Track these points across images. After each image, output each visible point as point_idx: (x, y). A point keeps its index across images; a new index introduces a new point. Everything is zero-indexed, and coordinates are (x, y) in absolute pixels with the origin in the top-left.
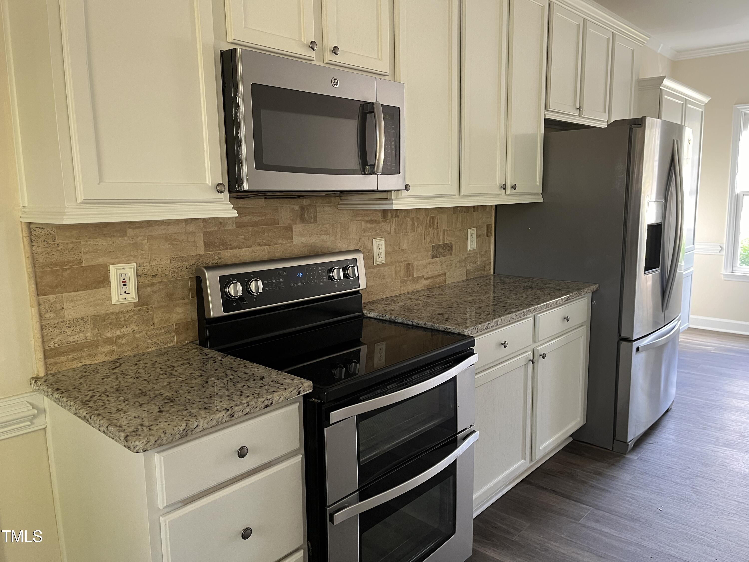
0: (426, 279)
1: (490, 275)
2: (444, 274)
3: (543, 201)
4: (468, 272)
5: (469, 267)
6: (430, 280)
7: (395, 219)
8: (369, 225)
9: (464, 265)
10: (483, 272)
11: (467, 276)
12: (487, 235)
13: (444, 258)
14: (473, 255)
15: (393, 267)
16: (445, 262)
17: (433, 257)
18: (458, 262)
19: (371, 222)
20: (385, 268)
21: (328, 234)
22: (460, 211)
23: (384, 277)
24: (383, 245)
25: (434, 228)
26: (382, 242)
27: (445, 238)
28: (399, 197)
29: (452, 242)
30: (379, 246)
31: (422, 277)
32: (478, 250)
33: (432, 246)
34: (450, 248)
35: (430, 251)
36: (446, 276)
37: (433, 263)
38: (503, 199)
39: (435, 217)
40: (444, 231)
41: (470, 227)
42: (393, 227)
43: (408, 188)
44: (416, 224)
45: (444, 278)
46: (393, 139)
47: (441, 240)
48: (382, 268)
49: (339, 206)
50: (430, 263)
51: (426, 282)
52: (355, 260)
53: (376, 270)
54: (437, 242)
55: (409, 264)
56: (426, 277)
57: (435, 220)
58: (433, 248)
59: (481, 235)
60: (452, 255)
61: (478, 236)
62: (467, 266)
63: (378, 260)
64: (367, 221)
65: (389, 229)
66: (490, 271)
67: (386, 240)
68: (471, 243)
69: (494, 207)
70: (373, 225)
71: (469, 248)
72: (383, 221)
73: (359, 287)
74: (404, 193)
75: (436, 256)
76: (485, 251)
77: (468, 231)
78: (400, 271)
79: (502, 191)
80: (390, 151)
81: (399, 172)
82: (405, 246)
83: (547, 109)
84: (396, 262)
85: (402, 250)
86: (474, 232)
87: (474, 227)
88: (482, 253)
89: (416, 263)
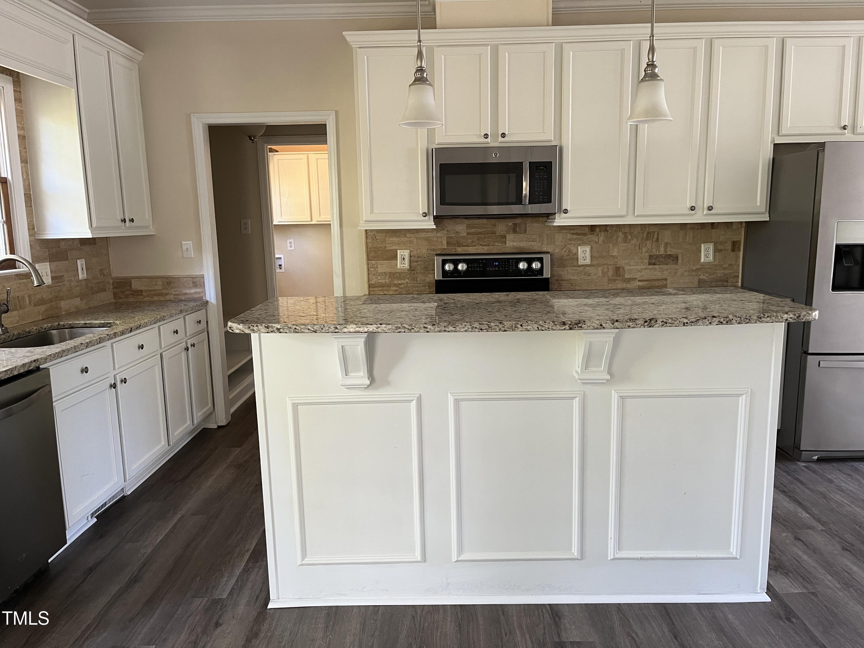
0: (639, 281)
2: (666, 280)
3: (769, 220)
4: (700, 281)
5: (703, 277)
6: (646, 283)
7: (603, 233)
8: (575, 237)
9: (695, 274)
10: (725, 283)
12: (733, 250)
13: (666, 267)
14: (709, 266)
15: (600, 269)
16: (667, 270)
17: (650, 264)
18: (686, 271)
19: (577, 234)
20: (590, 268)
21: (536, 241)
22: (690, 228)
23: (589, 275)
24: (588, 251)
25: (652, 241)
26: (588, 249)
27: (668, 250)
28: (561, 217)
29: (677, 253)
30: (584, 252)
31: (635, 279)
32: (717, 263)
33: (650, 255)
34: (675, 259)
35: (646, 259)
36: (669, 281)
37: (650, 269)
38: (699, 218)
39: (654, 232)
40: (666, 244)
41: (705, 242)
42: (601, 239)
43: (566, 211)
44: (629, 237)
45: (665, 282)
46: (546, 181)
47: (662, 251)
48: (587, 268)
49: (546, 223)
50: (646, 269)
51: (640, 284)
52: (542, 258)
53: (581, 269)
54: (656, 252)
55: (619, 267)
56: (640, 279)
57: (654, 235)
58: (651, 257)
59: (721, 250)
60: (677, 264)
61: (716, 250)
62: (700, 275)
63: (582, 261)
64: (573, 234)
65: (596, 240)
66: (738, 283)
67: (592, 248)
68: (706, 256)
69: (744, 225)
70: (579, 237)
71: (702, 260)
72: (590, 234)
73: (543, 276)
74: (564, 215)
75: (654, 264)
76: (729, 265)
77: (702, 245)
78: (608, 271)
79: (693, 212)
80: (542, 189)
81: (550, 202)
82: (615, 254)
83: (780, 134)
84: (603, 265)
85: (611, 256)
86: (711, 246)
87: (711, 242)
88: (725, 266)
89: (628, 267)
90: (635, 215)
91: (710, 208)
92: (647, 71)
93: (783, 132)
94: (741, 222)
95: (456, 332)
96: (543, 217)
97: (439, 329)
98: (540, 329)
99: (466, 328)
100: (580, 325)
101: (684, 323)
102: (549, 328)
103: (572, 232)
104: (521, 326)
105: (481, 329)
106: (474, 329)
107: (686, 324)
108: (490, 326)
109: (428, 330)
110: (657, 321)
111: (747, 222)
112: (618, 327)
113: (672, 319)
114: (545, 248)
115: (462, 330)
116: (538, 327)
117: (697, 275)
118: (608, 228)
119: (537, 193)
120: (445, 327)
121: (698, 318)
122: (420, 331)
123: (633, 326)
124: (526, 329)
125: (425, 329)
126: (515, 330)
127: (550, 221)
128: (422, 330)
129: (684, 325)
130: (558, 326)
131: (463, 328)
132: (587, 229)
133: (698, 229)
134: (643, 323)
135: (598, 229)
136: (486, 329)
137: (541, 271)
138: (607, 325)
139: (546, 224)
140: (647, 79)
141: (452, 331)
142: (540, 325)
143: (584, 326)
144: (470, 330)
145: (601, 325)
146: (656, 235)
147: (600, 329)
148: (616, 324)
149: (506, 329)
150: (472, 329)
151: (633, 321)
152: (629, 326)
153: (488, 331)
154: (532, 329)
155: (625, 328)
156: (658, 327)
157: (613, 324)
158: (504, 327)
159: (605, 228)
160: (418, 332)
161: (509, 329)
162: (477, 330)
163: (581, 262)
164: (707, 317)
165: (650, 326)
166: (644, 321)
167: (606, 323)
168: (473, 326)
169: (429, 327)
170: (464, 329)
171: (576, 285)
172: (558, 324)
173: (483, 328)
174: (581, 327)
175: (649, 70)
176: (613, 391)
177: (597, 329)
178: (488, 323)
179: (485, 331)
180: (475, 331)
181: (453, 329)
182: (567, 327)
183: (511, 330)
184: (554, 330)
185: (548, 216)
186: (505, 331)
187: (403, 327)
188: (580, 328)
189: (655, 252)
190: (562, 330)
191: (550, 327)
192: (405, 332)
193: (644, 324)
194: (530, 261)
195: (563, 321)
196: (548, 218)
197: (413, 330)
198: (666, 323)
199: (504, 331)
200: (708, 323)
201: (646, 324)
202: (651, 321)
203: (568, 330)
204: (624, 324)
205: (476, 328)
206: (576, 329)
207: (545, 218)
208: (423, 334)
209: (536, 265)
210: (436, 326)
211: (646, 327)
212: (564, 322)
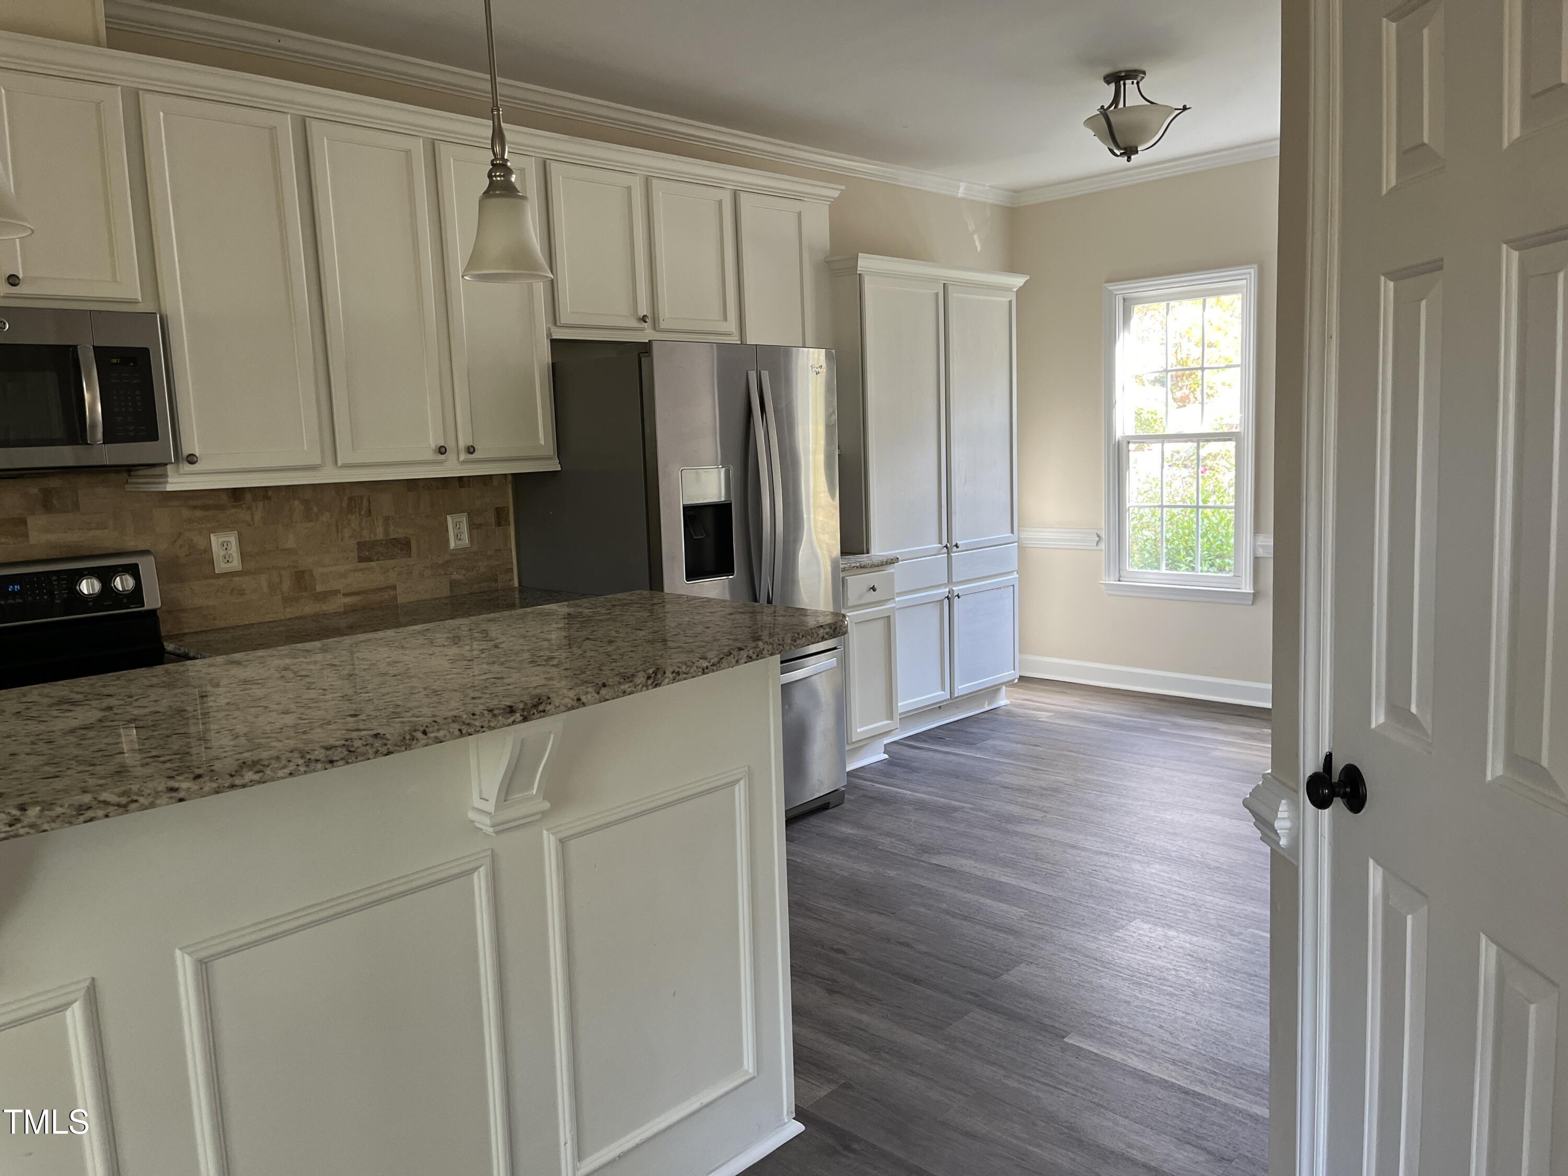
0: (345, 595)
1: (512, 589)
2: (394, 587)
3: (560, 469)
4: (453, 584)
5: (456, 576)
6: (358, 598)
7: (261, 503)
8: (199, 513)
9: (442, 573)
10: (493, 584)
11: (451, 591)
12: (499, 524)
13: (391, 563)
14: (463, 556)
15: (263, 579)
16: (393, 568)
17: (361, 559)
18: (426, 567)
19: (205, 508)
20: (241, 578)
21: (106, 528)
22: (423, 487)
23: (242, 593)
24: (234, 543)
25: (360, 514)
26: (232, 538)
27: (392, 529)
28: (181, 472)
29: (408, 536)
30: (225, 545)
31: (335, 592)
32: (475, 548)
33: (358, 543)
34: (404, 546)
35: (352, 551)
36: (399, 590)
37: (361, 569)
38: (452, 468)
39: (362, 497)
40: (387, 519)
41: (452, 513)
42: (258, 516)
43: (192, 459)
44: (315, 509)
45: (392, 593)
46: (138, 393)
47: (380, 534)
48: (236, 579)
49: (126, 486)
50: (355, 570)
51: (348, 600)
52: (136, 566)
53: (221, 582)
54: (370, 537)
55: (303, 572)
56: (346, 592)
57: (362, 502)
58: (361, 546)
59: (480, 525)
60: (410, 556)
61: (472, 526)
62: (451, 574)
63: (223, 565)
64: (195, 508)
65: (248, 518)
66: (511, 583)
67: (240, 535)
68: (457, 537)
69: (510, 478)
70: (210, 513)
71: (452, 545)
72: (233, 507)
73: (143, 605)
74: (187, 468)
75: (369, 559)
76: (496, 551)
77: (449, 518)
78: (281, 582)
79: (442, 457)
80: (131, 410)
81: (155, 438)
82: (291, 544)
83: (558, 324)
84: (268, 569)
85: (282, 550)
86: (463, 519)
87: (462, 512)
88: (489, 553)
89: (321, 570)
90: (340, 464)
91: (471, 450)
92: (496, 176)
93: (564, 319)
94: (505, 475)
95: (264, 782)
96: (118, 472)
97: (214, 785)
98: (464, 732)
99: (292, 767)
100: (541, 708)
101: (703, 670)
102: (482, 727)
103: (191, 503)
104: (425, 733)
105: (331, 762)
106: (312, 766)
107: (706, 671)
108: (352, 749)
109: (182, 795)
110: (665, 673)
111: (513, 475)
112: (607, 697)
113: (685, 663)
114: (132, 543)
115: (281, 773)
116: (460, 730)
117: (445, 574)
118: (270, 493)
119: (119, 419)
120: (232, 776)
121: (722, 656)
122: (158, 802)
123: (630, 689)
124: (436, 738)
125: (174, 794)
126: (410, 745)
127: (133, 480)
128: (164, 799)
129: (704, 673)
130: (500, 718)
131: (284, 767)
132: (224, 496)
133: (438, 488)
134: (644, 680)
135: (248, 496)
136: (342, 759)
137: (136, 595)
138: (589, 697)
139: (128, 488)
140: (497, 192)
141: (253, 783)
142: (464, 723)
143: (549, 707)
144: (302, 769)
145: (579, 700)
146: (365, 503)
147: (578, 708)
148: (604, 691)
149: (392, 749)
150: (307, 766)
151: (630, 680)
152: (624, 692)
153: (348, 763)
154: (448, 736)
155: (618, 697)
156: (668, 684)
157: (598, 693)
158: (386, 745)
159: (263, 492)
160: (152, 805)
161: (397, 748)
162: (319, 766)
163: (221, 567)
164: (732, 652)
165: (656, 686)
166: (646, 676)
167: (587, 693)
168: (308, 756)
169: (185, 785)
170: (287, 771)
171: (215, 619)
172: (499, 714)
173: (335, 759)
174: (544, 711)
175: (499, 176)
176: (545, 832)
177: (573, 708)
178: (347, 743)
179: (341, 763)
180: (315, 771)
181: (257, 777)
182: (518, 716)
183: (403, 748)
184: (494, 728)
185: (130, 471)
186: (389, 753)
187: (100, 802)
188: (542, 714)
189: (366, 536)
190: (509, 725)
191: (486, 724)
192: (107, 816)
193: (647, 682)
194: (105, 575)
195: (508, 704)
196: (130, 475)
197: (133, 806)
198: (678, 673)
199: (387, 754)
200: (734, 661)
201: (650, 682)
202: (656, 674)
203: (520, 722)
204: (616, 690)
205: (317, 761)
206: (535, 717)
207: (124, 476)
208: (168, 812)
209: (123, 583)
210: (207, 778)
211: (650, 687)
212: (511, 707)
